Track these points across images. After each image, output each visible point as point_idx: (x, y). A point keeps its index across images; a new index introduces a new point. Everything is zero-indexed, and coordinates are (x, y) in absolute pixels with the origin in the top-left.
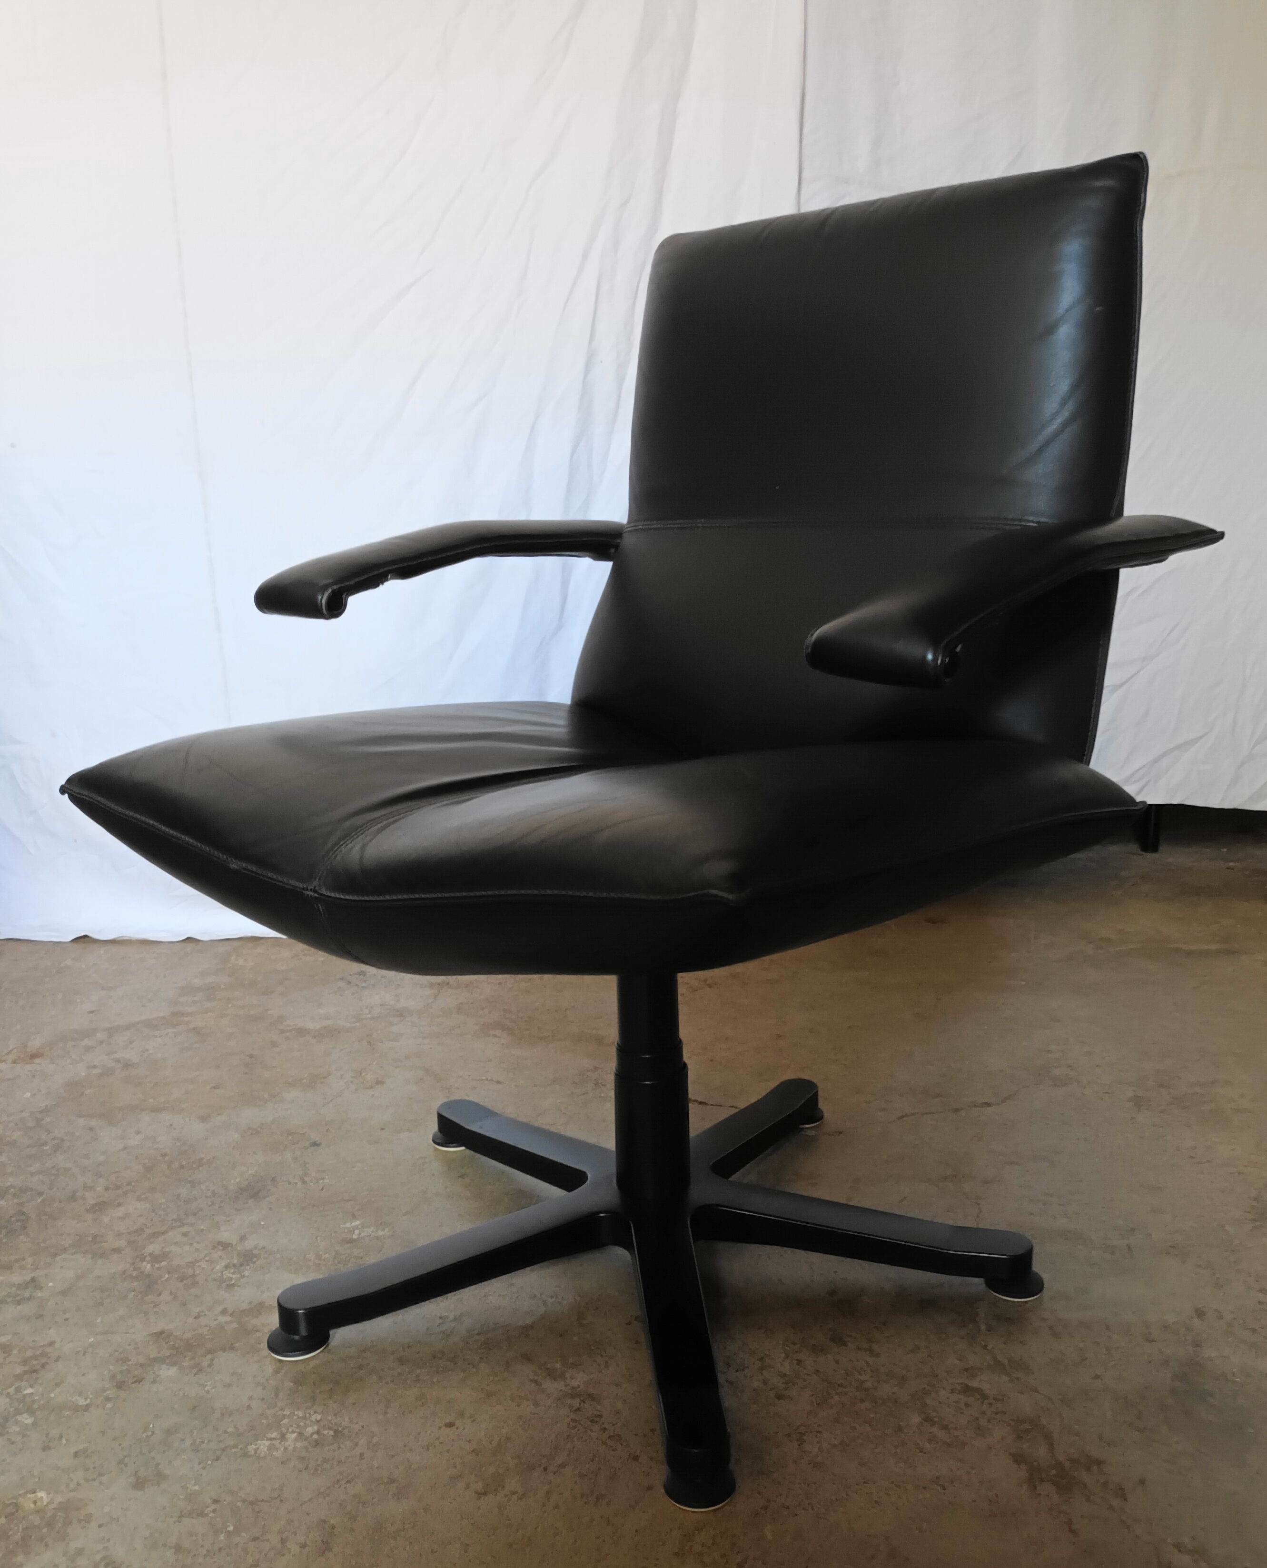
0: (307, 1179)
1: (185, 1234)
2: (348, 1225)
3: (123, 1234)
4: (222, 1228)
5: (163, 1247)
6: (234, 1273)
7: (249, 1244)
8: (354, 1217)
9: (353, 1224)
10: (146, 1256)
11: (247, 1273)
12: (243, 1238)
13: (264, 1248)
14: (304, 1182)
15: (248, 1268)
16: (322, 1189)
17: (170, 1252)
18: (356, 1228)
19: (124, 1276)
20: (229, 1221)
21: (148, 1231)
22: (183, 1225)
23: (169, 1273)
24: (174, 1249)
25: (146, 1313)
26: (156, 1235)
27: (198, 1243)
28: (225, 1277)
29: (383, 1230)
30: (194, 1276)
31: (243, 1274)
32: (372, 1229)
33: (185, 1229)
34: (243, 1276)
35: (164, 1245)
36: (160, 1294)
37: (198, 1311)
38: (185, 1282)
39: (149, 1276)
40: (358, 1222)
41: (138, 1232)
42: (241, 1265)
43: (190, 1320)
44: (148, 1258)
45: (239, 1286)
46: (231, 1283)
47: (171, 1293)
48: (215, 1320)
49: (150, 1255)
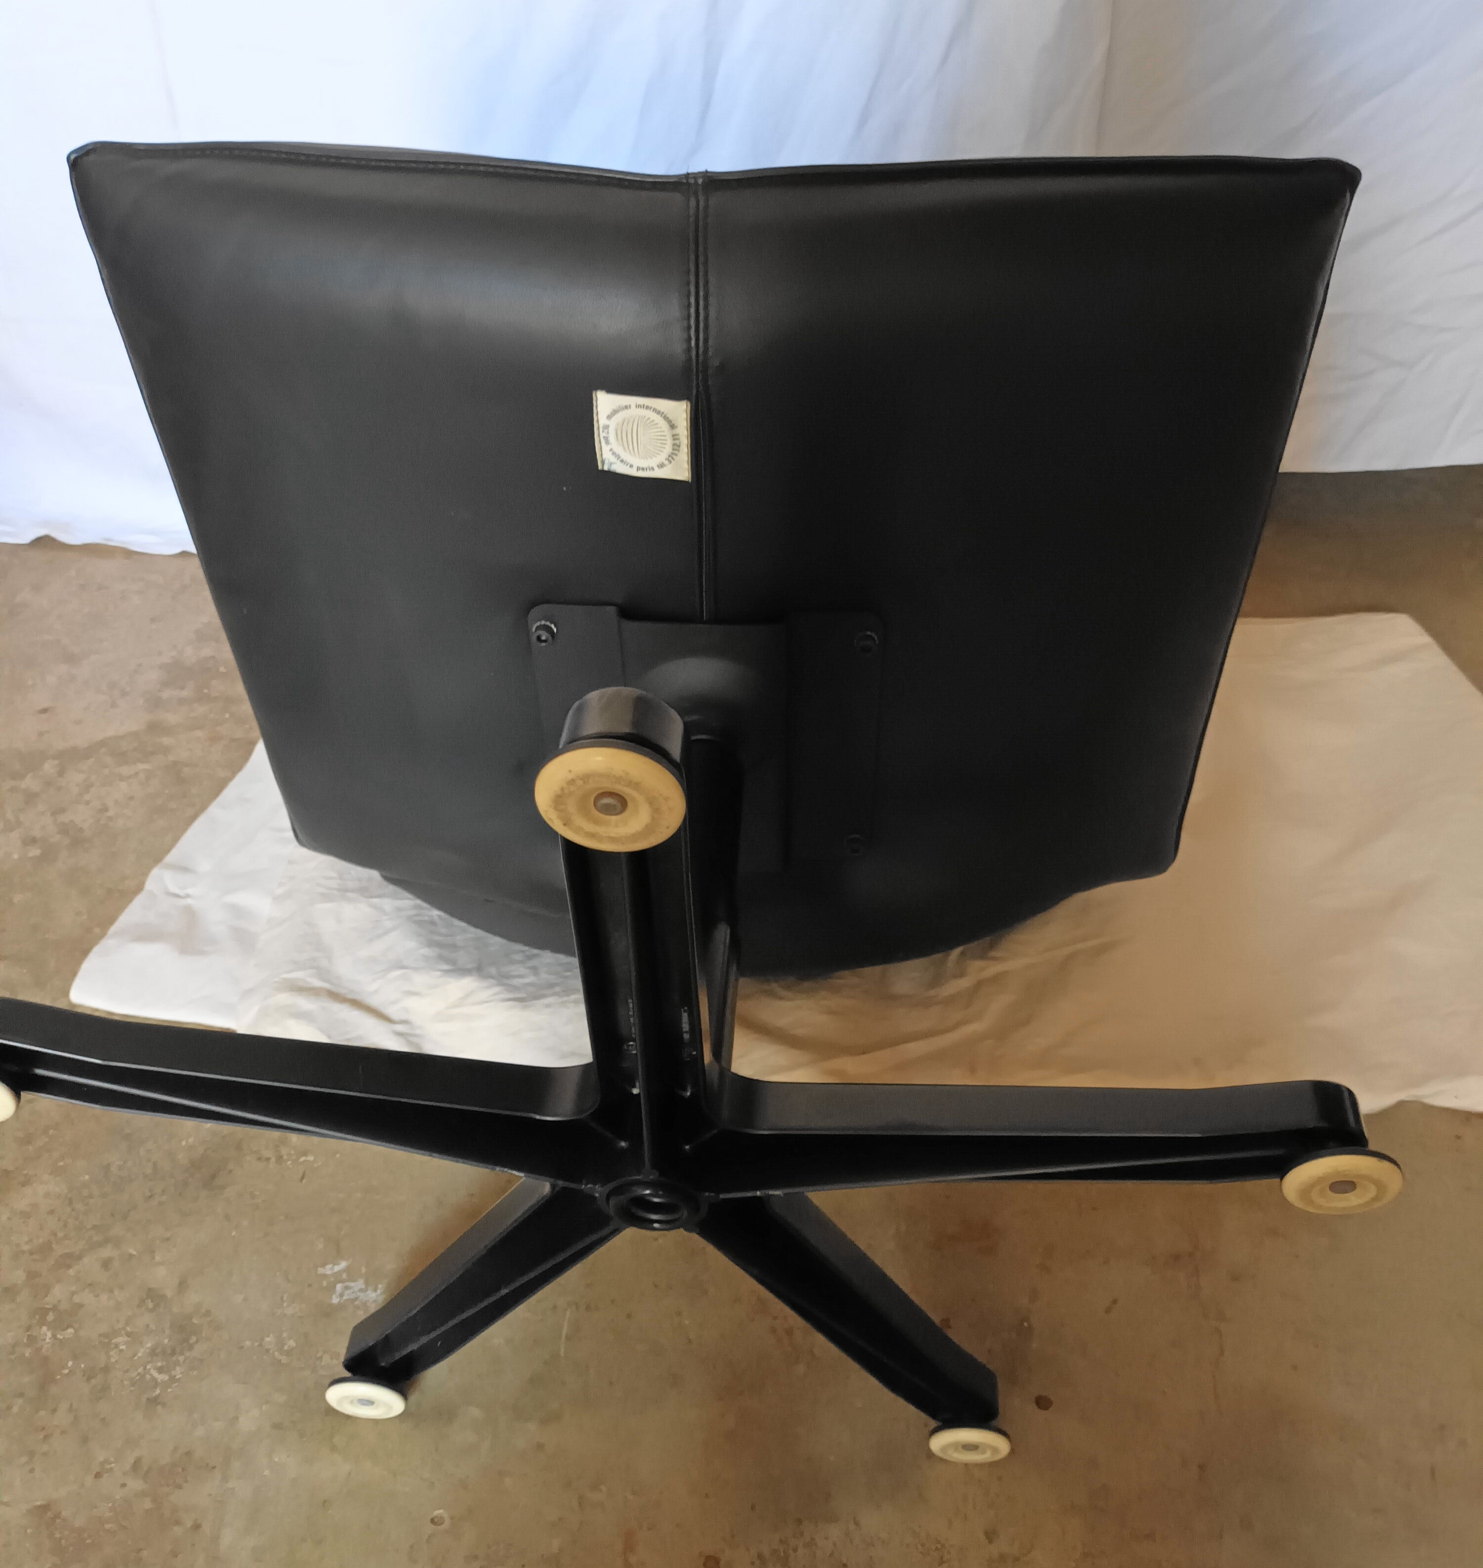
0: (284, 1151)
1: (106, 1264)
2: (328, 1270)
3: (23, 1252)
4: (158, 1258)
5: (73, 1293)
6: (160, 1370)
7: (192, 1298)
8: (339, 1255)
9: (337, 1268)
10: (47, 1311)
11: (178, 1372)
12: (182, 1286)
13: (208, 1313)
14: (280, 1158)
15: (181, 1358)
16: (302, 1178)
17: (81, 1306)
18: (338, 1278)
19: (13, 1357)
20: (168, 1239)
21: (59, 1250)
22: (106, 1241)
23: (75, 1357)
24: (86, 1298)
25: (32, 1454)
26: (69, 1260)
27: (121, 1288)
28: (148, 1376)
29: (375, 1290)
30: (106, 1369)
31: (173, 1373)
32: (360, 1284)
33: (107, 1252)
34: (173, 1379)
35: (73, 1288)
36: (54, 1411)
37: (101, 1459)
38: (93, 1381)
39: (46, 1359)
40: (343, 1264)
41: (45, 1249)
42: (173, 1353)
43: (89, 1480)
44: (50, 1317)
45: (164, 1405)
46: (154, 1395)
47: (70, 1409)
48: (124, 1485)
49: (55, 1308)
